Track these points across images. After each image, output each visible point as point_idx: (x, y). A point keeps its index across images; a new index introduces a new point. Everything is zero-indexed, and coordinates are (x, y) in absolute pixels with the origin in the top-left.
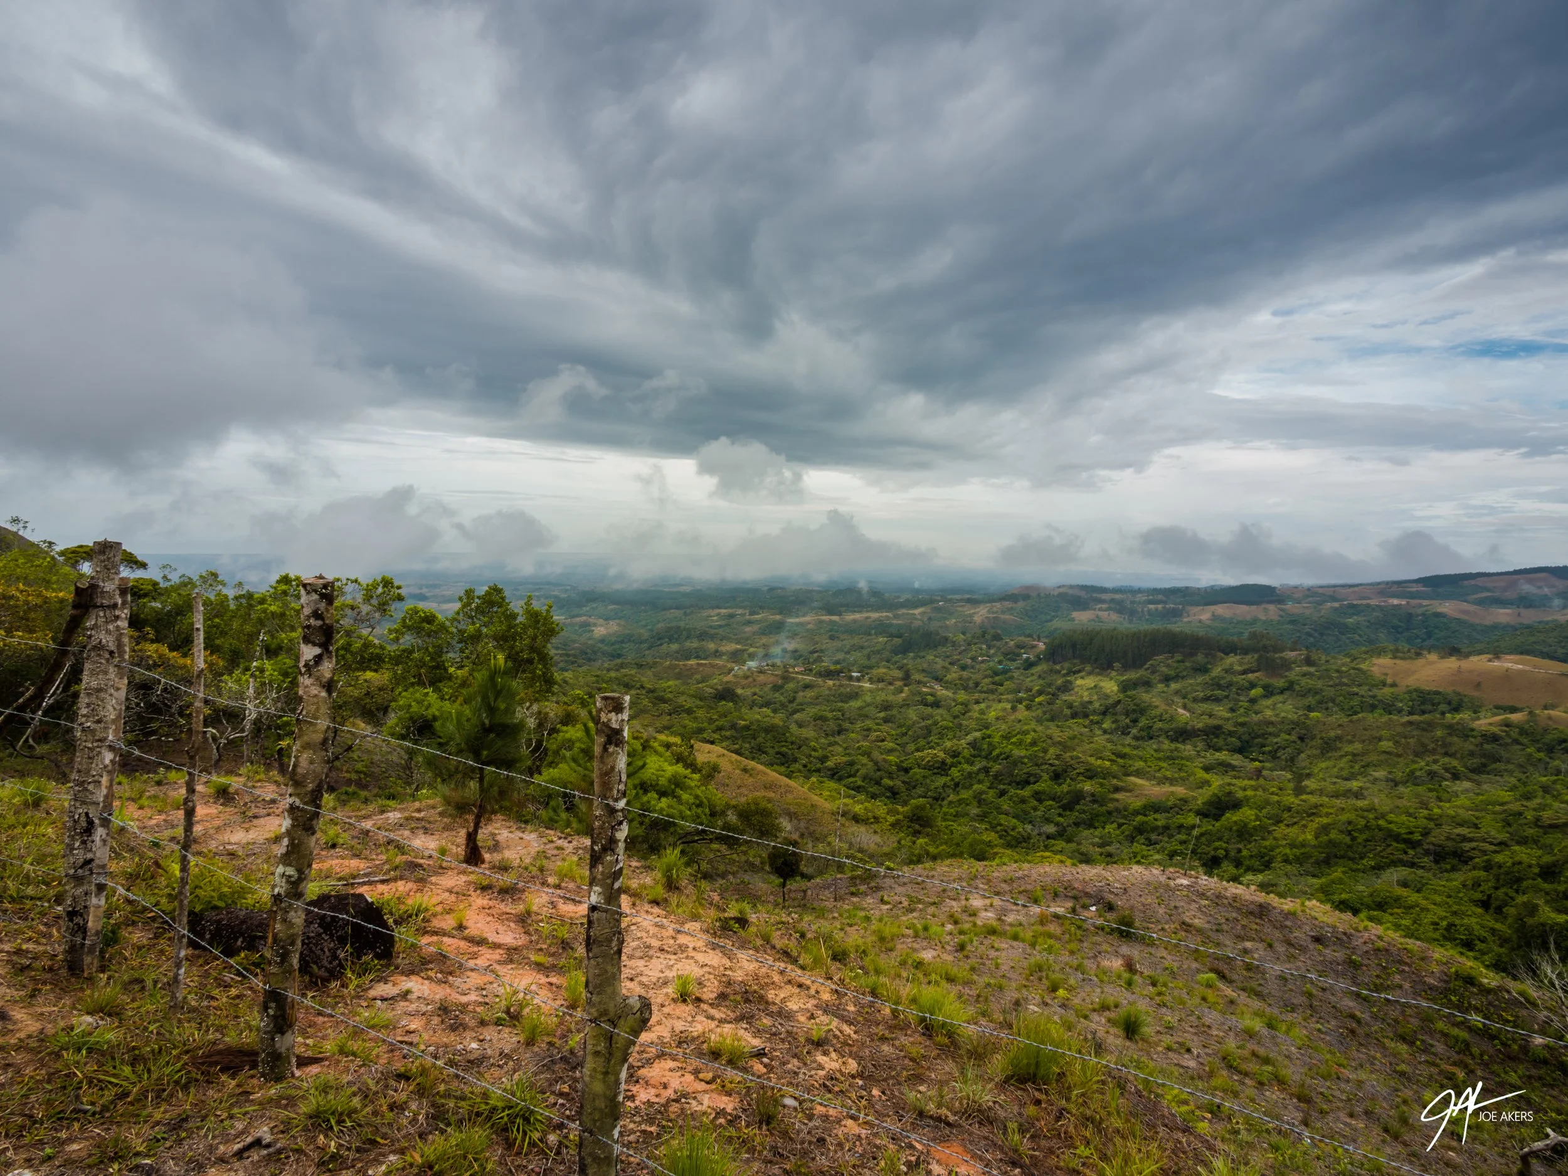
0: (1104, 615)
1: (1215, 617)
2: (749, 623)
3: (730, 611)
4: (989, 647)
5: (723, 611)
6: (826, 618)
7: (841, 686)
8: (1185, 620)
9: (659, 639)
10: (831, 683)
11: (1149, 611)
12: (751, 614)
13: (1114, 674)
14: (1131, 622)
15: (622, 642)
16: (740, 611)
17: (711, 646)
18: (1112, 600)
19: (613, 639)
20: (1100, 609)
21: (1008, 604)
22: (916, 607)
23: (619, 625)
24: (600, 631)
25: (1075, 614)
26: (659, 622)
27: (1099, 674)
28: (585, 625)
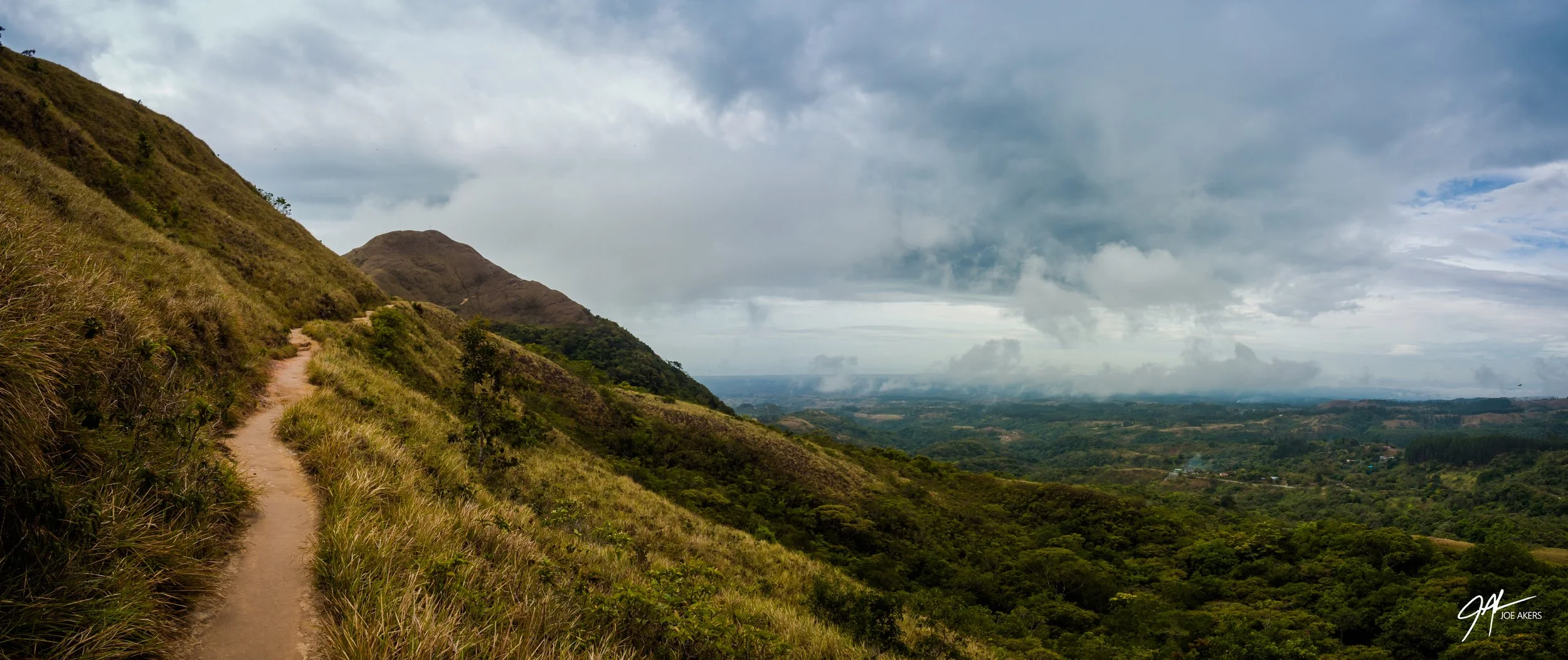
0: (1406, 422)
1: (1482, 423)
2: (1126, 432)
3: (1108, 422)
4: (1350, 451)
5: (1100, 423)
6: (1191, 428)
7: (1265, 487)
8: (1464, 425)
9: (1062, 446)
10: (1255, 485)
11: (1436, 419)
12: (1126, 425)
13: (1468, 469)
14: (1425, 428)
15: (1028, 449)
16: (1114, 423)
17: (1114, 453)
18: (1409, 411)
19: (1021, 446)
20: (1401, 419)
21: (1333, 416)
22: (1261, 419)
23: (1020, 434)
24: (1006, 439)
25: (1385, 423)
26: (1048, 432)
27: (1456, 470)
28: (993, 434)
